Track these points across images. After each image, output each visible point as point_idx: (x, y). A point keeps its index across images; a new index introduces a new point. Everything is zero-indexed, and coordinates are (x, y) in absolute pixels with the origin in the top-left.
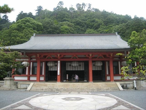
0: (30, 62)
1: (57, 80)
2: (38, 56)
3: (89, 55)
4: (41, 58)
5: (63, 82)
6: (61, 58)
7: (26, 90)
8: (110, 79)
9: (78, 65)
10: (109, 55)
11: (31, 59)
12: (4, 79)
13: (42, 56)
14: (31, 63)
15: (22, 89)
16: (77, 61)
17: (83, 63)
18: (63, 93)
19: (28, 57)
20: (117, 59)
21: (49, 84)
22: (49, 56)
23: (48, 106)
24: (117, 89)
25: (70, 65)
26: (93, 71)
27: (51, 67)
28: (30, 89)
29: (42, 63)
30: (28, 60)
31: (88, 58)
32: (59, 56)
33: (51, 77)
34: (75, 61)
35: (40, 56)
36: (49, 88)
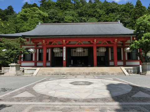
0: (36, 49)
1: (63, 66)
2: (44, 42)
3: (94, 41)
4: (46, 45)
5: (68, 67)
6: (66, 44)
7: (32, 75)
8: (113, 65)
9: (83, 50)
10: (113, 41)
11: (37, 46)
12: (9, 65)
13: (48, 42)
14: (38, 50)
15: (29, 74)
16: (81, 47)
17: (87, 49)
18: (69, 77)
19: (34, 44)
20: (120, 45)
21: (55, 69)
22: (55, 42)
23: (54, 92)
24: (122, 74)
25: (75, 51)
26: (98, 57)
27: (57, 53)
28: (37, 74)
29: (48, 50)
30: (34, 47)
31: (93, 44)
32: (64, 42)
33: (57, 62)
34: (79, 47)
35: (46, 42)
36: (56, 72)
